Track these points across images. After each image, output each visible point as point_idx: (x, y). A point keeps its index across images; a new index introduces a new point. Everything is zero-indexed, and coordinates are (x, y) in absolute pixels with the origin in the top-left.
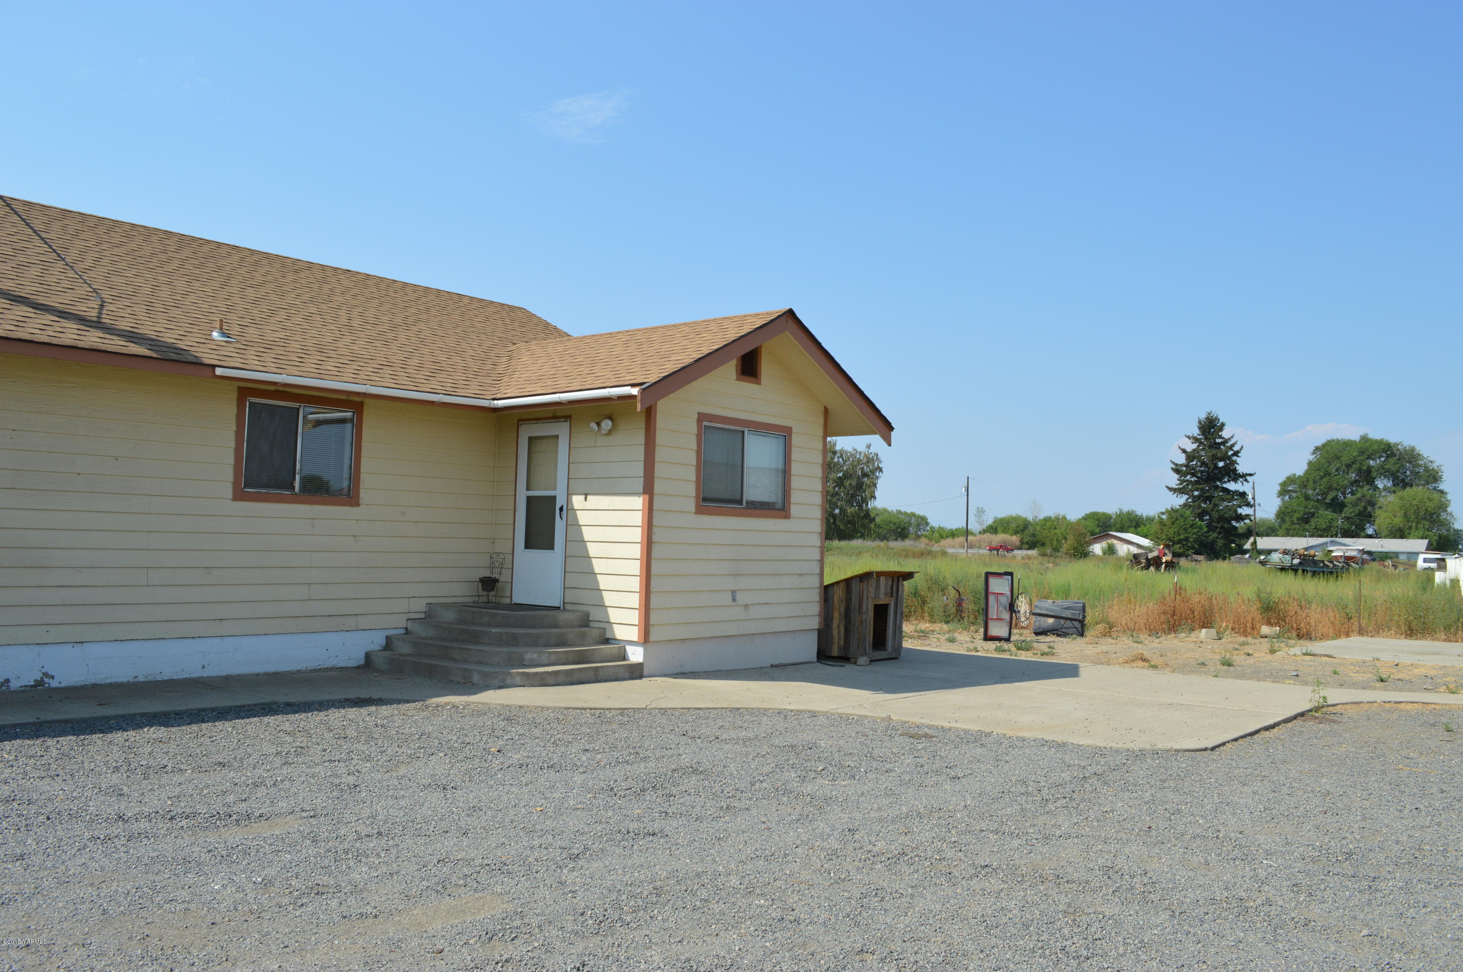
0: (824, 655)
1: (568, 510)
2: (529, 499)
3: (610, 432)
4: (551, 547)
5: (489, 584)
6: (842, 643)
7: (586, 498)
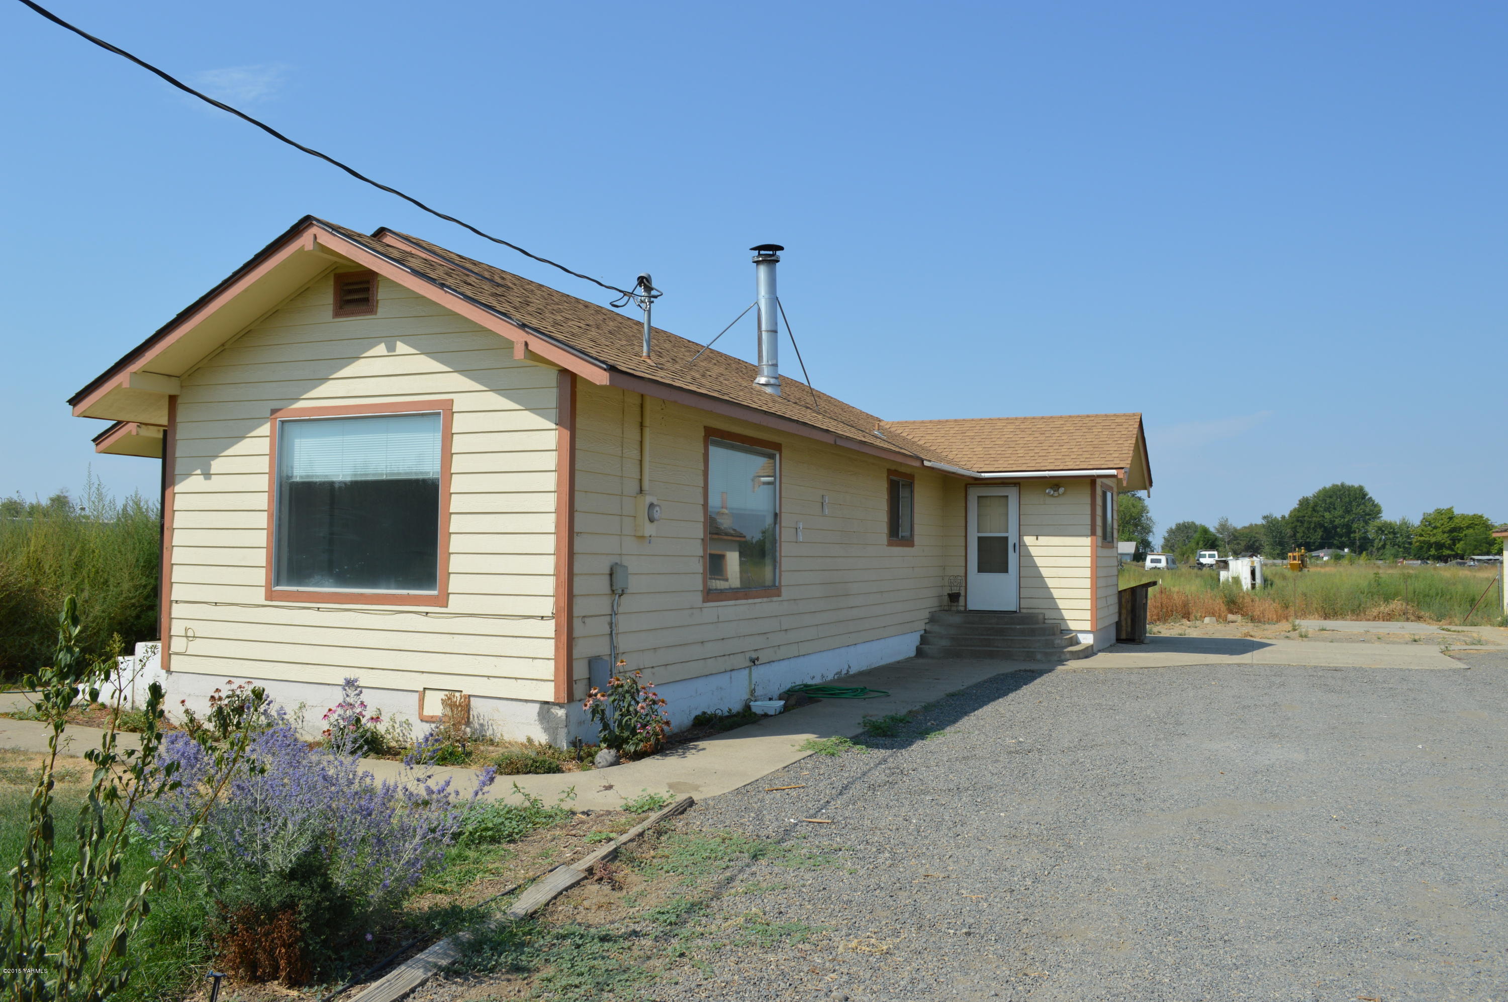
0: (1119, 640)
1: (1020, 546)
2: (980, 539)
3: (1063, 494)
4: (1005, 570)
5: (954, 597)
6: (1129, 629)
7: (1037, 539)
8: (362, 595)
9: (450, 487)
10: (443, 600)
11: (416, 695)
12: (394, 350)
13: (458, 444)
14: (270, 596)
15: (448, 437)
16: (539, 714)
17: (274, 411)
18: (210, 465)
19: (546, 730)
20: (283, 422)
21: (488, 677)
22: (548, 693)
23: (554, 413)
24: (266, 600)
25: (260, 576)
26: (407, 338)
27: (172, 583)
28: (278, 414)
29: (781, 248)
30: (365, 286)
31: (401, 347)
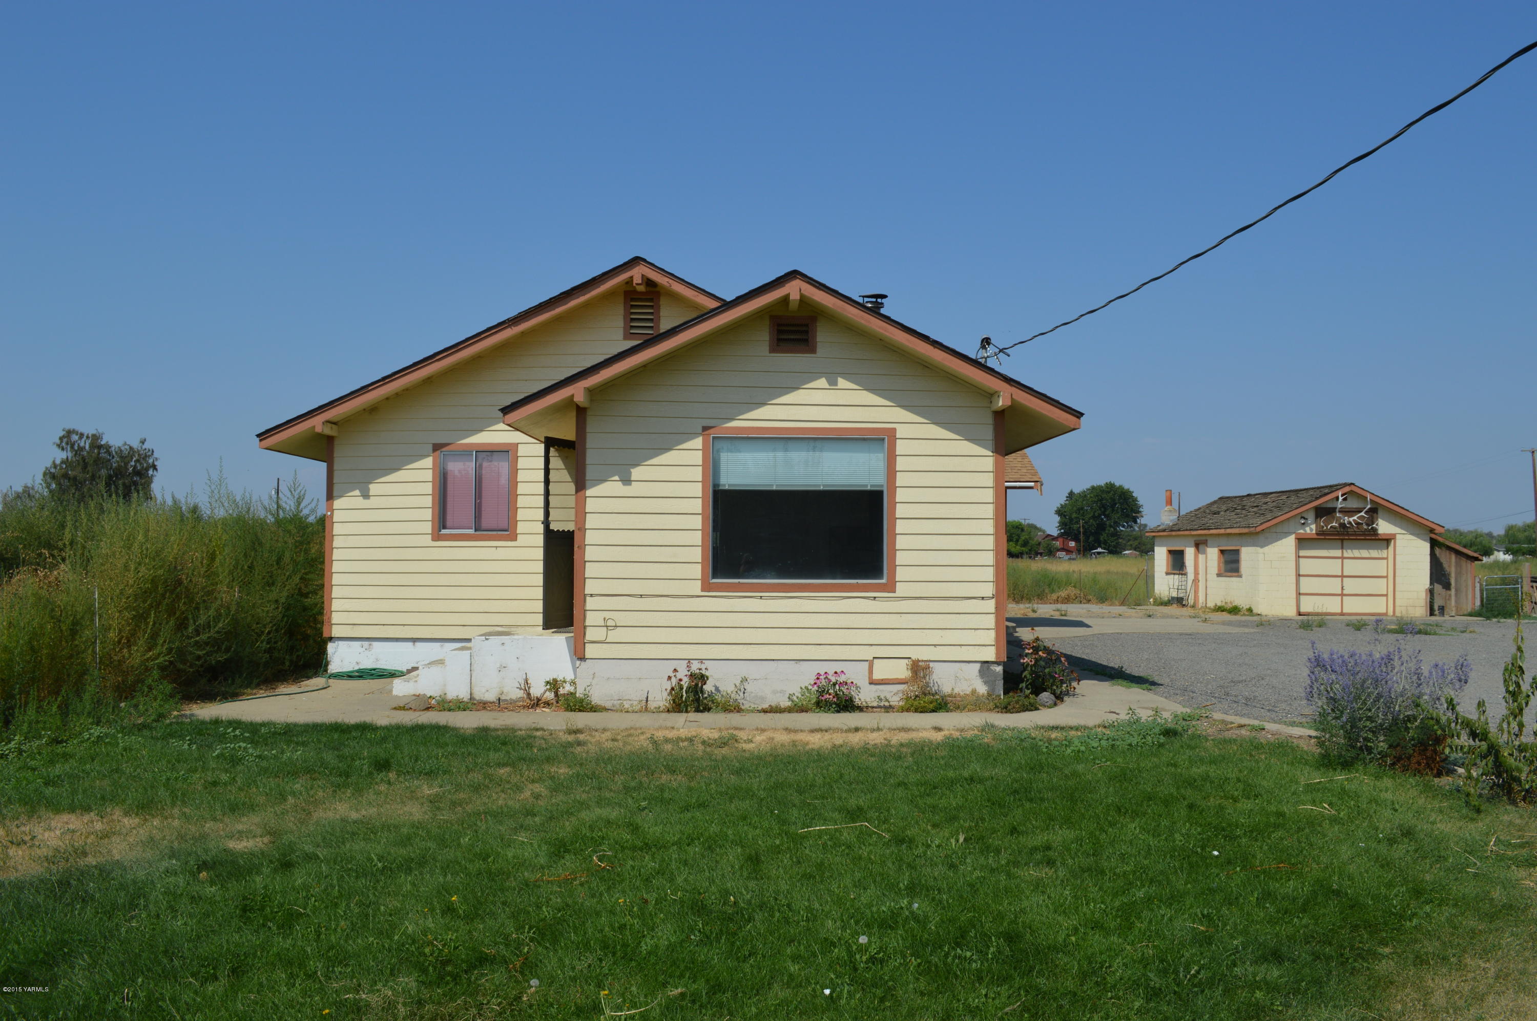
8: (809, 584)
9: (895, 497)
10: (891, 587)
11: (867, 664)
12: (836, 385)
13: (901, 464)
14: (706, 587)
15: (892, 458)
16: (980, 671)
17: (705, 429)
18: (630, 473)
19: (985, 683)
20: (714, 438)
21: (935, 645)
22: (990, 654)
23: (991, 443)
24: (702, 591)
25: (697, 571)
26: (848, 376)
27: (585, 579)
28: (711, 431)
29: (884, 297)
30: (804, 329)
31: (842, 383)
